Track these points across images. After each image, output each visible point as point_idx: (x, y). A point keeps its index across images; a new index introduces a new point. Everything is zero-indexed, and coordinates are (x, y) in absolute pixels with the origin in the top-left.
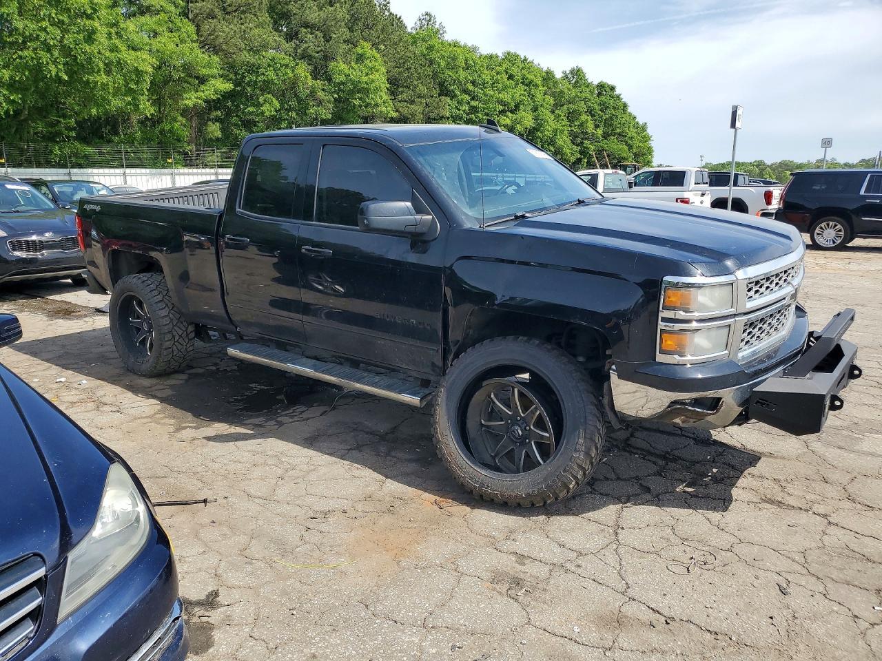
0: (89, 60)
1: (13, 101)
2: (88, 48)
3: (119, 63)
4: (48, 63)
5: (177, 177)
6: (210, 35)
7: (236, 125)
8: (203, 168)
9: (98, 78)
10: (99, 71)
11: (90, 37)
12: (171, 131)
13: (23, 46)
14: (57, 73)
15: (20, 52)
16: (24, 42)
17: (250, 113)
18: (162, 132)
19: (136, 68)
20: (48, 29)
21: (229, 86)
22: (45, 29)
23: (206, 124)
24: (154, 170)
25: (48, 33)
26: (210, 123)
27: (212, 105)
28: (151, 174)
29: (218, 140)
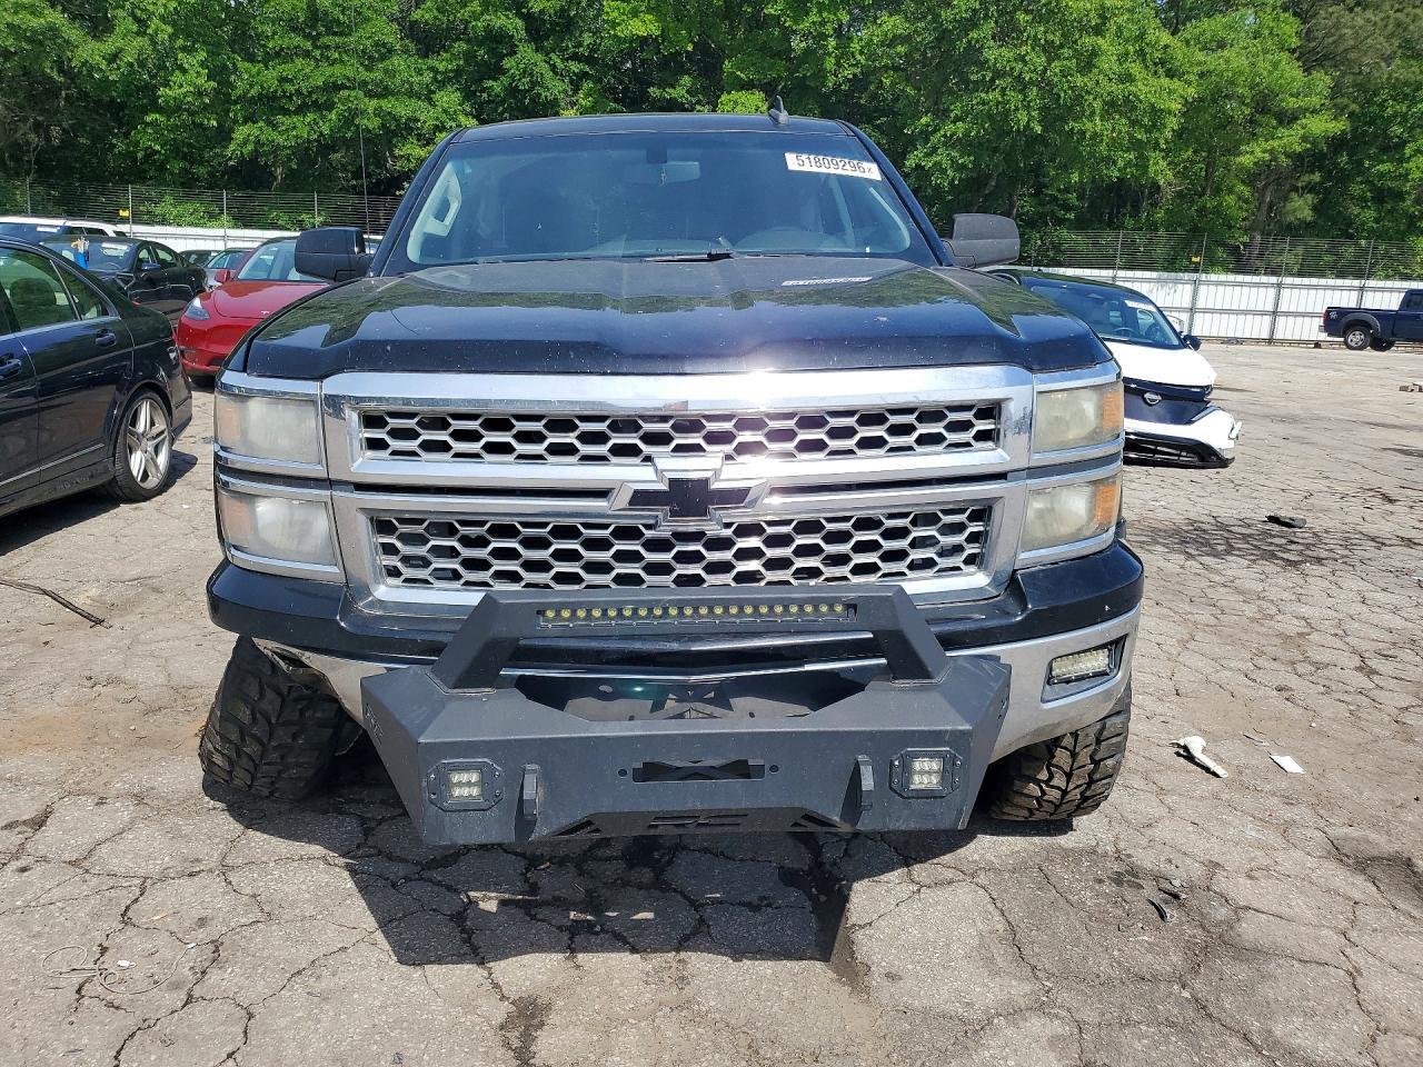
0: (1079, 99)
1: (963, 166)
2: (1079, 80)
3: (1127, 100)
4: (1017, 109)
5: (1203, 289)
6: (1327, 35)
7: (1363, 199)
8: (1265, 274)
9: (1089, 125)
10: (1093, 113)
11: (1088, 62)
12: (1217, 210)
13: (990, 86)
14: (1028, 122)
15: (983, 95)
16: (993, 80)
17: (1381, 175)
18: (1202, 211)
19: (1153, 106)
20: (1027, 58)
21: (1338, 126)
22: (1022, 59)
23: (1286, 199)
24: (1165, 275)
25: (1025, 63)
26: (1294, 195)
27: (1303, 161)
28: (1158, 280)
29: (1308, 225)
